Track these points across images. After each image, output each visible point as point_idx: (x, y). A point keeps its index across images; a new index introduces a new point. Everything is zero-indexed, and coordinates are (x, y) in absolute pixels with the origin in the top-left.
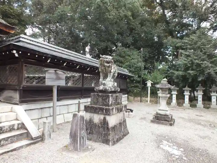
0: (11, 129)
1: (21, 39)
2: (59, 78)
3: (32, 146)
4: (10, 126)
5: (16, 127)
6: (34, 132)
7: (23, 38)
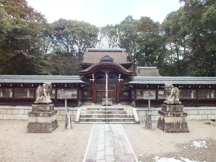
0: (130, 117)
1: (134, 79)
2: (151, 95)
3: (135, 124)
4: (129, 116)
5: (131, 116)
6: (137, 119)
7: (135, 78)
